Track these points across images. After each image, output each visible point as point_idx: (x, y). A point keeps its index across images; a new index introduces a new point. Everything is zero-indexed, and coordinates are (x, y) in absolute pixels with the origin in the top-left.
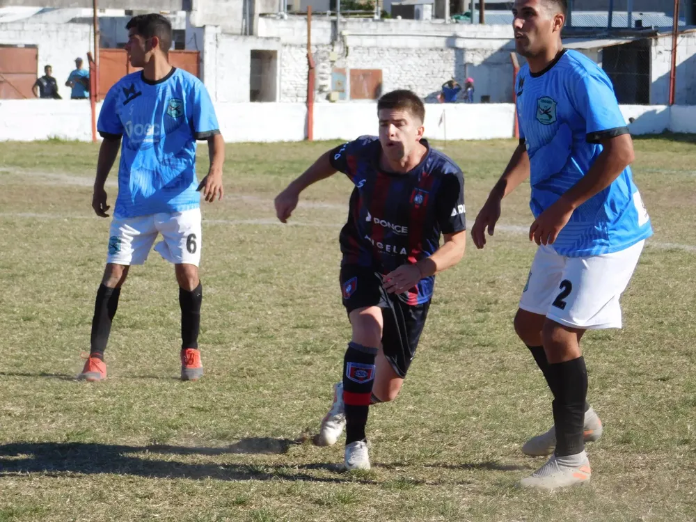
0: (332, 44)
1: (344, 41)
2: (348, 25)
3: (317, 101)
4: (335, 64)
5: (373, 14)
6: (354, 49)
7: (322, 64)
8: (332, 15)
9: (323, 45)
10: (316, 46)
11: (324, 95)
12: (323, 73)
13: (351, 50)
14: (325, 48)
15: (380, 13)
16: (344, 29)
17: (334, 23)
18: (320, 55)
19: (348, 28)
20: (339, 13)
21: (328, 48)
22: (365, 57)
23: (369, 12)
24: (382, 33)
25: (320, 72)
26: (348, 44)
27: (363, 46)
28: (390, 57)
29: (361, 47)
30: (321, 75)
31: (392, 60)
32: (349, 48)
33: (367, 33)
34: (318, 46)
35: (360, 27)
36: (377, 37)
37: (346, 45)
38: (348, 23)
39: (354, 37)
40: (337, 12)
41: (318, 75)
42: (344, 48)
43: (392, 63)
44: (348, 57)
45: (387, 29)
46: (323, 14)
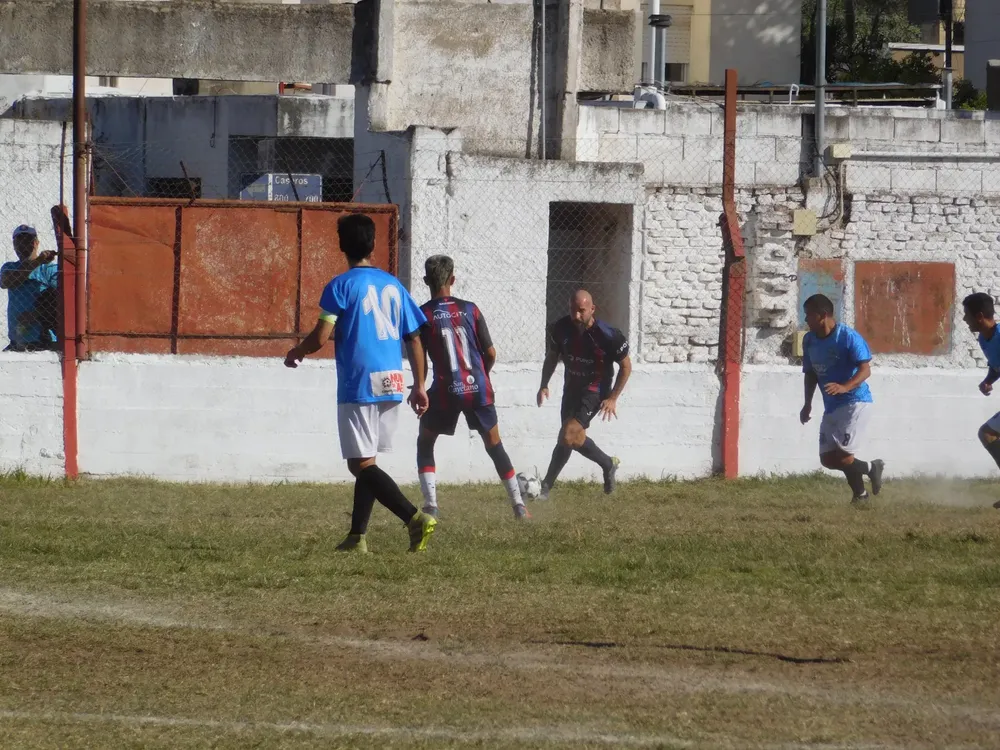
0: (803, 186)
1: (837, 177)
2: (852, 128)
3: (752, 360)
4: (811, 246)
5: (933, 93)
6: (870, 200)
7: (770, 247)
8: (805, 95)
9: (772, 188)
10: (753, 192)
11: (777, 340)
12: (772, 275)
13: (859, 204)
14: (780, 198)
15: (951, 91)
16: (841, 141)
17: (810, 122)
18: (764, 220)
19: (851, 137)
20: (823, 90)
21: (789, 199)
22: (902, 225)
23: (916, 87)
24: (956, 154)
25: (764, 269)
26: (851, 184)
27: (896, 191)
28: (978, 227)
29: (889, 194)
30: (766, 280)
31: (984, 234)
32: (855, 198)
33: (909, 152)
34: (757, 193)
35: (888, 135)
36: (938, 164)
37: (845, 188)
38: (850, 120)
39: (869, 163)
40: (819, 87)
41: (756, 280)
42: (838, 197)
43: (986, 245)
44: (850, 224)
45: (969, 140)
46: (776, 93)
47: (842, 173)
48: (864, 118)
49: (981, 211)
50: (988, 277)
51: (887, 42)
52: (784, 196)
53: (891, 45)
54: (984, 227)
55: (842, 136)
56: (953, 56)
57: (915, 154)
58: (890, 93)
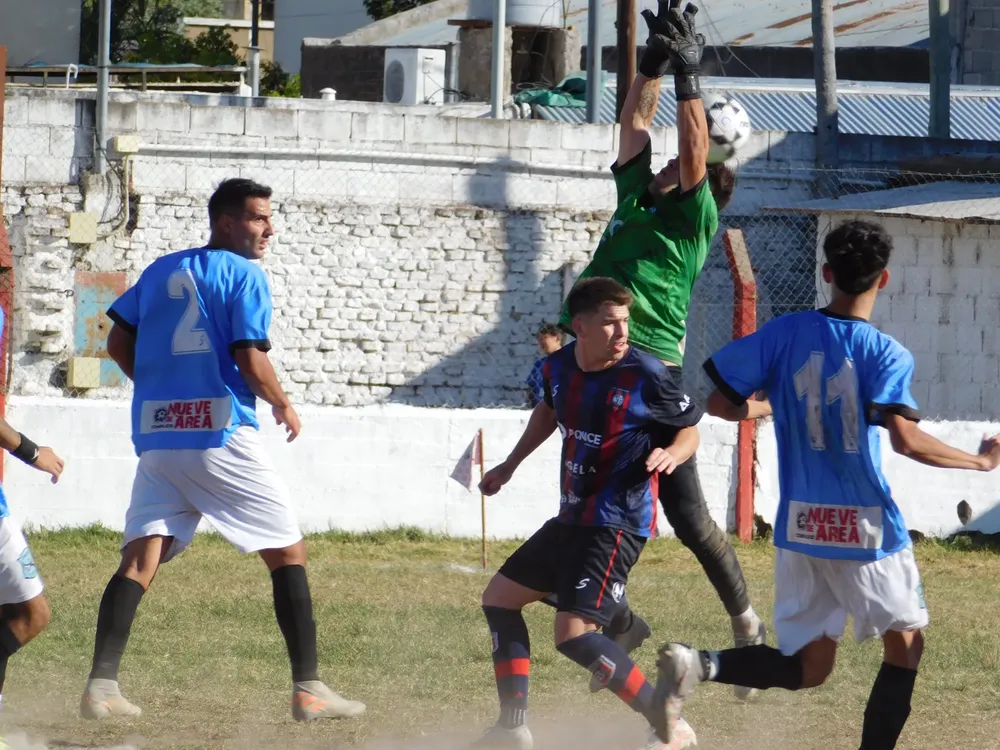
0: (80, 183)
1: (121, 174)
2: (140, 117)
3: (19, 391)
4: (90, 256)
5: (236, 77)
6: (160, 203)
7: (41, 256)
8: (85, 78)
9: (45, 189)
10: (23, 192)
11: (47, 367)
12: (44, 290)
13: (147, 208)
14: (55, 199)
15: (258, 74)
16: (126, 132)
17: (89, 110)
18: (36, 224)
19: (139, 128)
20: (106, 71)
21: (64, 200)
22: (199, 233)
23: (217, 69)
24: (262, 149)
25: (35, 283)
26: (138, 185)
27: (192, 193)
28: (289, 237)
29: (184, 195)
30: (35, 296)
31: (295, 245)
32: (143, 200)
33: (208, 147)
34: (27, 192)
35: (182, 125)
36: (241, 161)
37: (131, 189)
38: (138, 107)
39: (160, 159)
40: (102, 67)
41: (25, 295)
42: (123, 198)
43: (299, 258)
44: (136, 231)
45: (279, 133)
46: (51, 74)
47: (128, 170)
48: (155, 105)
49: (293, 217)
50: (301, 297)
51: (181, 16)
52: (60, 196)
53: (187, 20)
54: (296, 237)
55: (128, 126)
56: (260, 33)
57: (215, 148)
58: (186, 76)
